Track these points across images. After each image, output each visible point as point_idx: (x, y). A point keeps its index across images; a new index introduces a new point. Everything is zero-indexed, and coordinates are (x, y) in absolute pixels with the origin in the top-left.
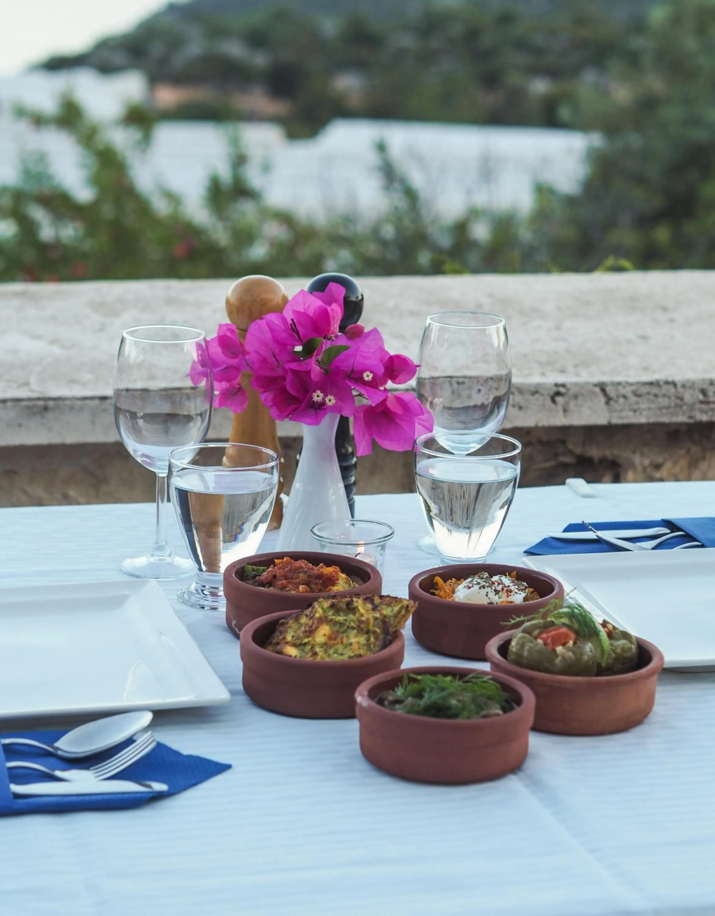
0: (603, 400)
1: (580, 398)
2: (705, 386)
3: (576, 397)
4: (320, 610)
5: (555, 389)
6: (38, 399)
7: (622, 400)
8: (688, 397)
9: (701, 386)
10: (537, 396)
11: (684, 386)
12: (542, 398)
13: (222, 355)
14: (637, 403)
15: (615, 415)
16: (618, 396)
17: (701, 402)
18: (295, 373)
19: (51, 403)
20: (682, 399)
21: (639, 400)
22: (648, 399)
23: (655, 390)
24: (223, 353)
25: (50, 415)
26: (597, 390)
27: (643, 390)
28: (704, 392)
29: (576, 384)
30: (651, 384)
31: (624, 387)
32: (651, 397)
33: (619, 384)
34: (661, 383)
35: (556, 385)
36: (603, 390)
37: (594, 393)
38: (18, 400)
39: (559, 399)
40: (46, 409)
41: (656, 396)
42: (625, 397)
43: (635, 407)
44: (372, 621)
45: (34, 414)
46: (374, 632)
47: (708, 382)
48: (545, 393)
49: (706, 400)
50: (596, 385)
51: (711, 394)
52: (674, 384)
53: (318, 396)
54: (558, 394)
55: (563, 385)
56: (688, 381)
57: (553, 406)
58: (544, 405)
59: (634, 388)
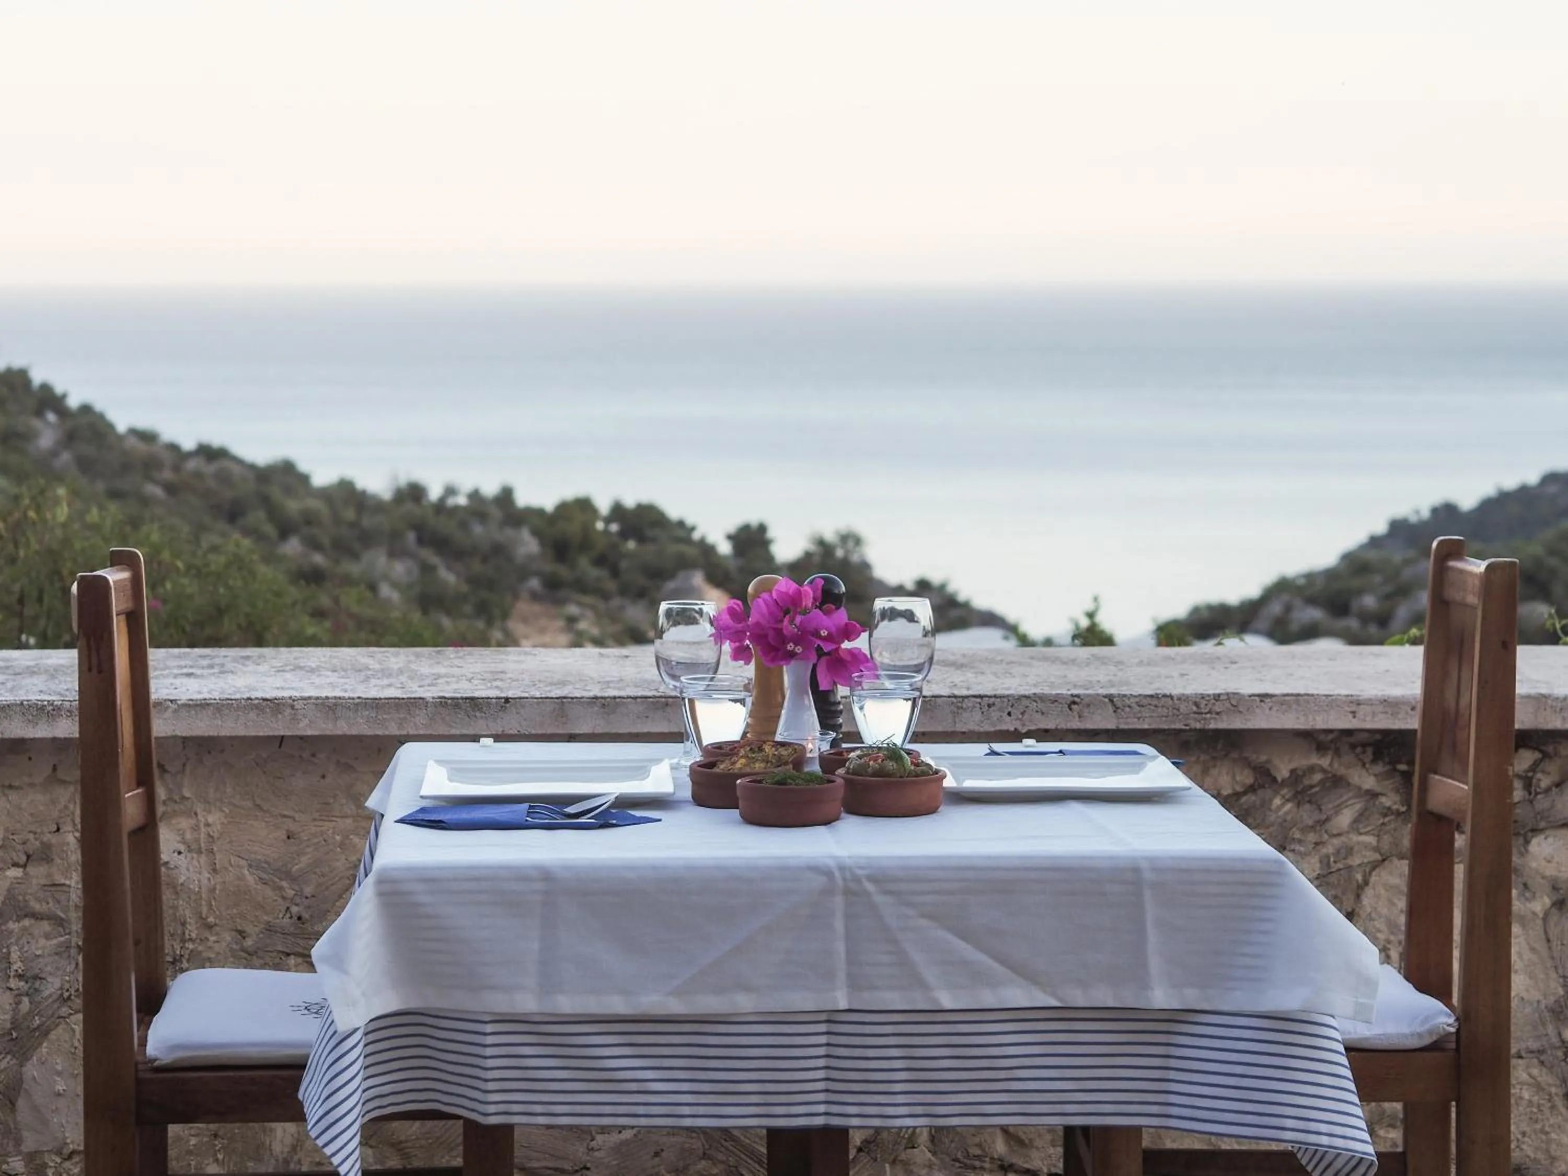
0: (1111, 709)
1: (1092, 706)
2: (1198, 700)
3: (1088, 705)
4: (743, 752)
5: (1072, 699)
6: (661, 697)
7: (1127, 709)
8: (1183, 708)
9: (1194, 699)
10: (1056, 704)
11: (1179, 699)
12: (1060, 706)
13: (731, 621)
14: (1140, 712)
15: (1121, 721)
16: (1124, 706)
17: (1195, 713)
18: (775, 629)
19: (670, 700)
20: (1178, 710)
21: (1143, 709)
22: (1150, 709)
23: (1155, 702)
24: (732, 619)
25: (669, 709)
26: (1107, 700)
27: (1144, 702)
28: (1196, 704)
29: (1089, 695)
30: (1151, 696)
31: (1129, 699)
32: (1152, 708)
33: (1125, 696)
34: (1160, 696)
35: (1072, 695)
36: (1111, 701)
37: (1104, 703)
38: (646, 697)
39: (1074, 707)
40: (667, 704)
41: (1156, 706)
42: (1129, 706)
43: (1139, 715)
44: (771, 755)
45: (658, 709)
46: (771, 762)
47: (1200, 697)
48: (1064, 702)
49: (1199, 711)
50: (1105, 696)
51: (1202, 706)
52: (1171, 697)
53: (790, 647)
54: (1074, 703)
55: (1078, 696)
56: (1183, 695)
57: (1070, 712)
58: (1062, 711)
59: (1137, 700)
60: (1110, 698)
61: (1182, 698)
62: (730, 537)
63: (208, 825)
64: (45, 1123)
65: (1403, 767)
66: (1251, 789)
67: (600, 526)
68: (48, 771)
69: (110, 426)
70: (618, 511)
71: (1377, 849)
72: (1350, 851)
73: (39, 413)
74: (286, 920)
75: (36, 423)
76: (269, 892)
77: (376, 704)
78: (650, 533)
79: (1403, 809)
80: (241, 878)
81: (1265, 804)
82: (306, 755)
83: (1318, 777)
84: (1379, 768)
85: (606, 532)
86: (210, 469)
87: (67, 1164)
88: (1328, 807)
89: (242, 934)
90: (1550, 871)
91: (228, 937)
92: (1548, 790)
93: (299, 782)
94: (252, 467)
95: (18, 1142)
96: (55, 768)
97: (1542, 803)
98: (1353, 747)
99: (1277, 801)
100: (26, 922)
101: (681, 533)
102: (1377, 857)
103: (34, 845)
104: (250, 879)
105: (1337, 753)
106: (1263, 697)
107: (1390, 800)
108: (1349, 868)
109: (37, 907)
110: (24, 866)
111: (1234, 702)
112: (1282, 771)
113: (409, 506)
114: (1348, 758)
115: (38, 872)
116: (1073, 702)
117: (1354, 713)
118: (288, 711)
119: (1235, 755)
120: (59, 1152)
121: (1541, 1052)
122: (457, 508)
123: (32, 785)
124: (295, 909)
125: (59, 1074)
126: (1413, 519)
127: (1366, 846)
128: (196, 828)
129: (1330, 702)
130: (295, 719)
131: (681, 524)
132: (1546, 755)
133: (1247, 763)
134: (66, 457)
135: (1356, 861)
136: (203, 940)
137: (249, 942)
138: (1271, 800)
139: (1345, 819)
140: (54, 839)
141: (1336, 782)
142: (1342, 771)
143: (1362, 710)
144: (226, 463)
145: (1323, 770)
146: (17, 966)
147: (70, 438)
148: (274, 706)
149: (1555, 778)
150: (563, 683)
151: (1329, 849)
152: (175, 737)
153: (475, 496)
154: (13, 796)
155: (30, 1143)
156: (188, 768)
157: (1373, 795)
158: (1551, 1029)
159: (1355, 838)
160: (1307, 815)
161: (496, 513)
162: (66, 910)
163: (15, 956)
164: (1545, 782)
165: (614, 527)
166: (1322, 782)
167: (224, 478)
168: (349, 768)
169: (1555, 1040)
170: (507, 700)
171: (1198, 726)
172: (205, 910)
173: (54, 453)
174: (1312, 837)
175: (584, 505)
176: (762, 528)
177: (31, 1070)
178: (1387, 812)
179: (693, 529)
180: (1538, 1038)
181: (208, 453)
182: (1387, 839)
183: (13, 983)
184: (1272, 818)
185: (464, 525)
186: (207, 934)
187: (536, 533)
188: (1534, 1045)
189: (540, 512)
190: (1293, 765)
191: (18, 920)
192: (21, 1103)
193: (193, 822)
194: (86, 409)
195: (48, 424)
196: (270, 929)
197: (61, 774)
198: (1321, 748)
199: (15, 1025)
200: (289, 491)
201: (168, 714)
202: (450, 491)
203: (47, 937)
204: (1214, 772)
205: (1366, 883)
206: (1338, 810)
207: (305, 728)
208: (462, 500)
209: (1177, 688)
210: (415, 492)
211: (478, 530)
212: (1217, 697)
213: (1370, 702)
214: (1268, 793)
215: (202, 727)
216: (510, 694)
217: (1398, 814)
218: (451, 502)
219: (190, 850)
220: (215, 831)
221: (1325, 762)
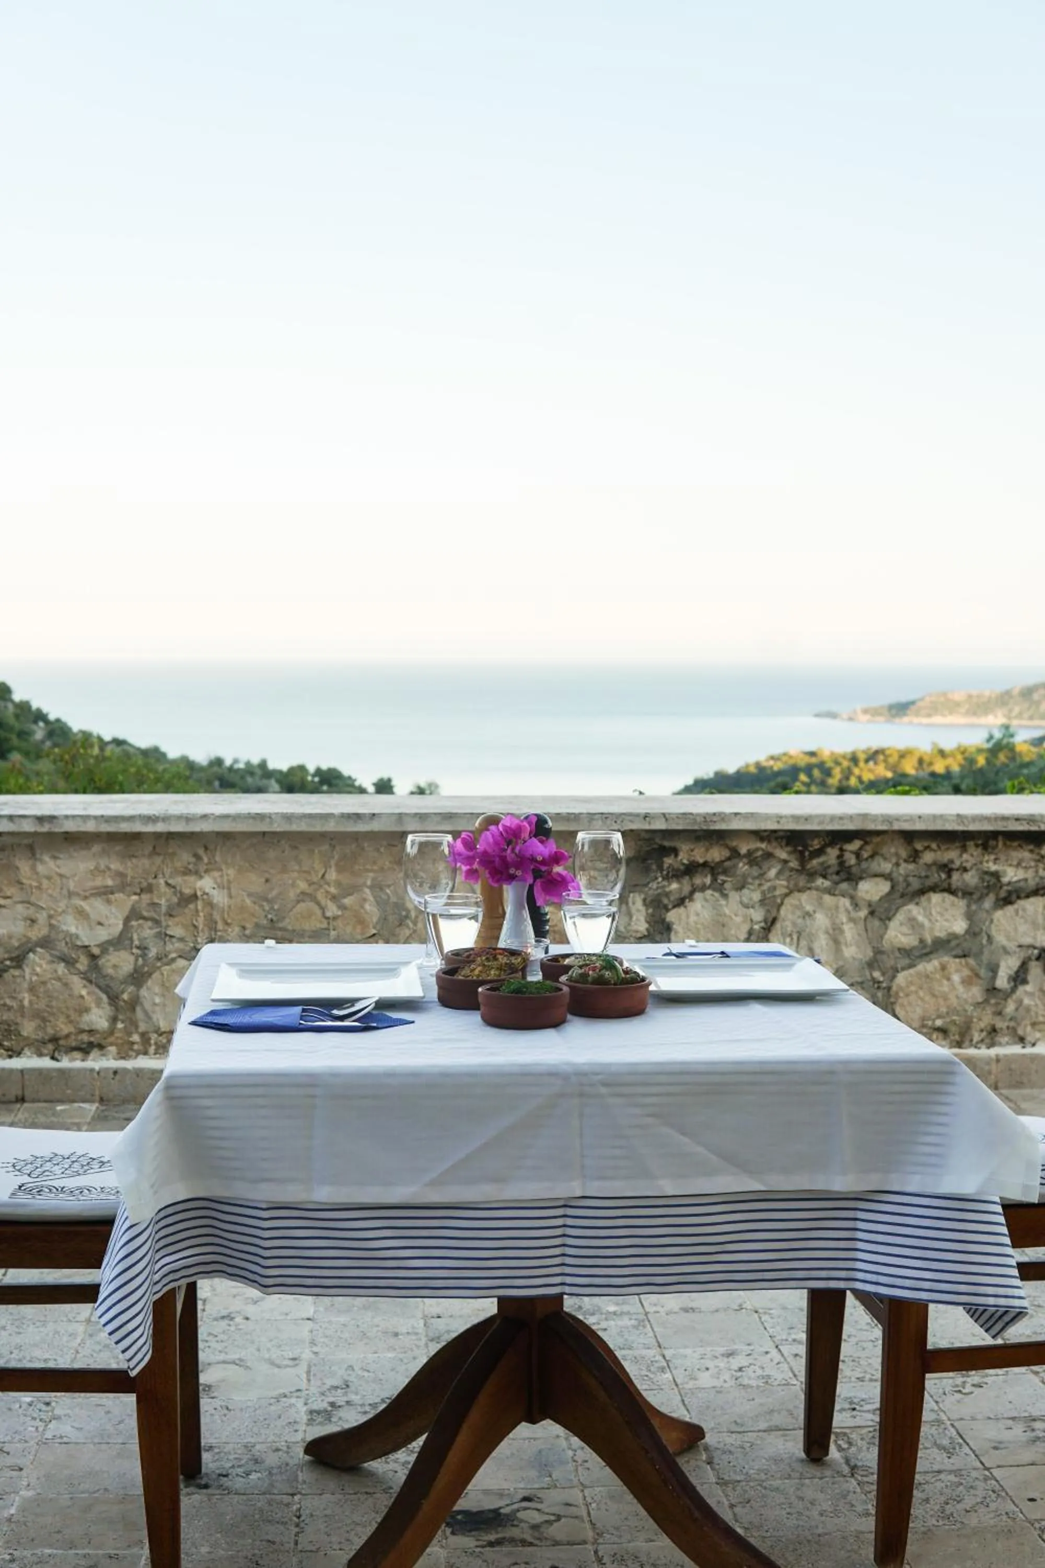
0: (664, 819)
1: (655, 818)
8: (699, 819)
15: (670, 826)
16: (670, 818)
20: (696, 820)
21: (679, 819)
23: (685, 817)
24: (464, 848)
27: (680, 816)
28: (705, 818)
29: (654, 813)
30: (684, 814)
31: (673, 815)
32: (684, 819)
33: (671, 814)
34: (688, 814)
35: (646, 813)
37: (661, 817)
42: (673, 818)
43: (678, 823)
47: (707, 814)
49: (706, 820)
50: (662, 814)
52: (693, 814)
59: (677, 815)
60: (664, 815)
61: (698, 815)
62: (374, 784)
63: (228, 875)
64: (150, 1018)
65: (800, 848)
66: (729, 859)
67: (310, 778)
68: (151, 848)
69: (70, 729)
70: (319, 772)
71: (787, 887)
72: (774, 888)
73: (35, 722)
74: (265, 922)
75: (34, 727)
76: (257, 908)
77: (310, 816)
78: (334, 782)
79: (800, 868)
80: (243, 901)
81: (735, 866)
82: (275, 841)
83: (760, 853)
84: (789, 849)
85: (313, 781)
86: (118, 750)
87: (160, 1038)
88: (765, 867)
89: (244, 928)
90: (868, 897)
91: (237, 929)
92: (867, 859)
93: (272, 854)
94: (138, 749)
95: (137, 1027)
96: (154, 848)
97: (864, 865)
98: (776, 839)
99: (741, 865)
100: (141, 921)
101: (349, 782)
102: (787, 891)
103: (144, 884)
104: (248, 901)
105: (769, 841)
106: (736, 814)
107: (794, 864)
108: (774, 897)
109: (145, 914)
110: (139, 894)
111: (722, 817)
112: (743, 850)
113: (215, 769)
114: (774, 844)
115: (145, 897)
116: (646, 816)
117: (778, 822)
118: (268, 820)
119: (721, 842)
120: (156, 1032)
121: (862, 983)
122: (239, 770)
123: (144, 855)
124: (270, 916)
125: (156, 994)
126: (706, 777)
127: (783, 886)
128: (222, 876)
129: (767, 817)
130: (271, 823)
131: (350, 778)
132: (866, 843)
133: (727, 847)
134: (48, 744)
135: (777, 893)
136: (226, 931)
137: (247, 932)
138: (738, 864)
139: (772, 873)
140: (154, 881)
141: (769, 856)
142: (770, 849)
143: (782, 821)
144: (125, 747)
145: (763, 850)
146: (136, 943)
147: (51, 734)
148: (261, 817)
149: (869, 853)
150: (398, 807)
151: (765, 887)
152: (213, 832)
153: (248, 764)
154: (134, 860)
155: (142, 1027)
156: (219, 848)
157: (785, 862)
158: (867, 973)
159: (778, 882)
160: (755, 871)
161: (259, 772)
162: (159, 915)
163: (135, 937)
164: (865, 855)
165: (317, 779)
166: (762, 856)
167: (127, 755)
168: (296, 848)
169: (869, 977)
170: (374, 815)
171: (705, 828)
172: (226, 916)
173: (43, 742)
174: (757, 882)
175: (302, 768)
176: (389, 780)
177: (144, 992)
178: (792, 870)
179: (355, 780)
180: (860, 976)
181: (118, 742)
182: (792, 883)
183: (135, 951)
184: (738, 872)
185: (242, 778)
186: (226, 927)
187: (278, 781)
188: (859, 980)
189: (280, 772)
190: (749, 847)
191: (137, 920)
192: (138, 1009)
193: (220, 873)
194: (58, 721)
195: (40, 728)
196: (257, 925)
197: (158, 850)
198: (762, 839)
199: (136, 970)
200: (158, 760)
201: (210, 821)
202: (236, 761)
203: (150, 928)
204: (711, 851)
205: (782, 903)
206: (769, 869)
207: (276, 828)
208: (241, 766)
209: (695, 810)
210: (219, 762)
211: (249, 780)
212: (714, 814)
213: (786, 817)
214: (735, 861)
215: (226, 827)
216: (376, 811)
217: (797, 870)
218: (236, 766)
219: (219, 887)
220: (232, 877)
221: (763, 846)
